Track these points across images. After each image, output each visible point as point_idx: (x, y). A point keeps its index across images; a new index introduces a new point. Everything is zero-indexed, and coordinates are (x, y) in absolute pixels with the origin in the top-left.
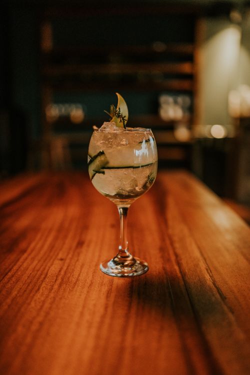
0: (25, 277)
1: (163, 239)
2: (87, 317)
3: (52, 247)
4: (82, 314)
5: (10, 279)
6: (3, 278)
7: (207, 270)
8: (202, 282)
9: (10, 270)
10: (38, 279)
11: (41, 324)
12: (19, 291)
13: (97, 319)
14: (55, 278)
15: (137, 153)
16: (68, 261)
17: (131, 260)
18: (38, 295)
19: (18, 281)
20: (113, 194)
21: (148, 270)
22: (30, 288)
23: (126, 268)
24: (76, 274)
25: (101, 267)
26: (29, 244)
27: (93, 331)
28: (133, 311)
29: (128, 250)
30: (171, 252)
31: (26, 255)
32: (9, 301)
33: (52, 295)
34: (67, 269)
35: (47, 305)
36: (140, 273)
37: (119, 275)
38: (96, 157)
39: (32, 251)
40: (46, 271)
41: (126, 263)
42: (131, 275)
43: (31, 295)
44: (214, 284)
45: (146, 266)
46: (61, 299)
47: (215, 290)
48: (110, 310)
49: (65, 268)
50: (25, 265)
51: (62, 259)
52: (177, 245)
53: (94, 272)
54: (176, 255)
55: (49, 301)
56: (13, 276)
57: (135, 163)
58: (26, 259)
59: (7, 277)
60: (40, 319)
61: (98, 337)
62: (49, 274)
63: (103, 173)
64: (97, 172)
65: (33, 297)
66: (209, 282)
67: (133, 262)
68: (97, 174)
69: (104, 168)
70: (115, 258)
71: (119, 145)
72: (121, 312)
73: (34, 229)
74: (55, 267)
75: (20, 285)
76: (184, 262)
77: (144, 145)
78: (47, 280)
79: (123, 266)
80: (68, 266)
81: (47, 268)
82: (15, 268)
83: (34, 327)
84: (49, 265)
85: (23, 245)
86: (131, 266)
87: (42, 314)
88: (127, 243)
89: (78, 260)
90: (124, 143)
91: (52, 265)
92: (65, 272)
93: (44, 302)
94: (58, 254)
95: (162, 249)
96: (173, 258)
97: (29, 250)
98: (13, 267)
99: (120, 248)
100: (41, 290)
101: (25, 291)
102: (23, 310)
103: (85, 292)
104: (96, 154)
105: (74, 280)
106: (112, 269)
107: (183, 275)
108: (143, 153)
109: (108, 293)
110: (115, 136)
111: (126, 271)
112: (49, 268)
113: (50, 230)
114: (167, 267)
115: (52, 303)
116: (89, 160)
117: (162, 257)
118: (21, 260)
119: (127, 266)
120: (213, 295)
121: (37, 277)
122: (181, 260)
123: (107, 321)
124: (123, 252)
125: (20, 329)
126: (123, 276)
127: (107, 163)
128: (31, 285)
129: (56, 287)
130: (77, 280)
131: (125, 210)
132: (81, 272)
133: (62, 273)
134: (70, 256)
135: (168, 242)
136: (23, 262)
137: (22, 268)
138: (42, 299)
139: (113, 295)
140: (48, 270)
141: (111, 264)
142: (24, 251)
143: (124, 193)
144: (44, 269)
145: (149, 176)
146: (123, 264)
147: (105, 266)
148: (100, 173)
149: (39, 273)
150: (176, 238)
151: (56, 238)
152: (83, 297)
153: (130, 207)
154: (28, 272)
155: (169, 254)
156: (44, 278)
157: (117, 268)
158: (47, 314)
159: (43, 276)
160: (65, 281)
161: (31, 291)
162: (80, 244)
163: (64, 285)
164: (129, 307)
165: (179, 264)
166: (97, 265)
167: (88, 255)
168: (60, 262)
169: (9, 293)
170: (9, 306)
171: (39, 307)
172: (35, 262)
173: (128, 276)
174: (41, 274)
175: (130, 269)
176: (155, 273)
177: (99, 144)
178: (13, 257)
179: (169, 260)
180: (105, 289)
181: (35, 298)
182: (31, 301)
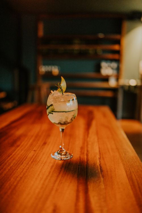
0: (17, 158)
1: (84, 143)
2: (41, 176)
3: (31, 144)
4: (39, 175)
5: (11, 158)
6: (8, 158)
7: (99, 158)
8: (95, 164)
9: (11, 155)
10: (23, 159)
11: (21, 178)
12: (14, 164)
13: (45, 177)
14: (30, 159)
15: (68, 104)
16: (37, 152)
17: (65, 152)
18: (22, 166)
19: (14, 159)
20: (57, 123)
21: (72, 157)
22: (19, 163)
23: (62, 156)
24: (40, 157)
25: (51, 155)
26: (21, 142)
27: (42, 182)
28: (61, 175)
29: (64, 148)
30: (86, 149)
31: (19, 148)
32: (9, 168)
33: (28, 166)
34: (36, 155)
35: (25, 170)
36: (69, 158)
37: (60, 159)
38: (49, 106)
39: (22, 146)
40: (27, 156)
41: (63, 154)
42: (65, 159)
43: (19, 166)
44: (100, 165)
45: (72, 156)
46: (31, 168)
47: (99, 167)
48: (51, 174)
49: (35, 155)
50: (18, 152)
51: (35, 151)
52: (89, 146)
53: (48, 157)
54: (88, 151)
55: (26, 169)
56: (12, 157)
57: (67, 110)
58: (19, 150)
59: (10, 157)
60: (21, 176)
61: (43, 184)
62: (28, 157)
63: (52, 114)
64: (50, 113)
65: (19, 167)
66: (98, 164)
67: (66, 153)
68: (50, 114)
69: (52, 112)
70: (58, 151)
71: (60, 102)
72: (55, 175)
73: (24, 135)
74: (31, 154)
75: (14, 161)
76: (90, 155)
77: (71, 101)
78: (27, 160)
79: (61, 155)
80: (37, 154)
81: (27, 155)
82: (13, 154)
83: (18, 179)
84: (28, 153)
85: (18, 143)
86: (65, 155)
87: (22, 174)
88: (64, 144)
89: (42, 151)
90: (62, 101)
91: (30, 153)
92: (35, 157)
93: (24, 169)
94: (34, 148)
95: (82, 148)
96: (86, 152)
97: (21, 146)
98: (13, 153)
99: (60, 147)
100: (23, 164)
101: (16, 164)
102: (14, 172)
103: (42, 166)
104: (50, 105)
105: (38, 160)
106: (56, 156)
107: (88, 160)
108: (71, 105)
109: (52, 167)
110: (58, 98)
111: (63, 157)
112: (29, 154)
113: (32, 136)
114: (82, 156)
115: (27, 170)
116: (47, 107)
117: (81, 152)
118: (17, 150)
119: (63, 155)
120: (98, 170)
121: (22, 158)
122: (89, 153)
123: (49, 178)
124: (61, 148)
125: (12, 179)
126: (61, 160)
127: (54, 109)
128: (19, 162)
129: (30, 163)
130: (40, 160)
131: (63, 130)
132: (42, 157)
133: (34, 157)
134: (39, 149)
135: (86, 144)
136: (18, 151)
137: (16, 154)
138: (23, 168)
139: (54, 168)
140: (28, 155)
141: (56, 154)
142: (18, 146)
143: (62, 122)
144: (26, 155)
145: (73, 115)
146: (61, 154)
147: (53, 155)
148: (51, 113)
149: (23, 157)
150: (90, 143)
151: (34, 140)
152: (41, 167)
153: (65, 129)
154: (19, 156)
155: (84, 151)
156: (26, 159)
157: (59, 156)
158: (24, 174)
159: (25, 158)
160: (34, 161)
161: (19, 164)
162: (45, 143)
163: (34, 162)
164: (59, 173)
165: (87, 155)
166: (50, 154)
167: (47, 149)
168: (34, 152)
169: (9, 165)
170: (9, 170)
171: (21, 171)
172: (23, 151)
173: (64, 160)
174: (24, 157)
175: (65, 156)
176: (75, 159)
177: (51, 101)
178: (13, 148)
179: (83, 153)
180: (51, 165)
181: (20, 167)
182: (18, 169)
